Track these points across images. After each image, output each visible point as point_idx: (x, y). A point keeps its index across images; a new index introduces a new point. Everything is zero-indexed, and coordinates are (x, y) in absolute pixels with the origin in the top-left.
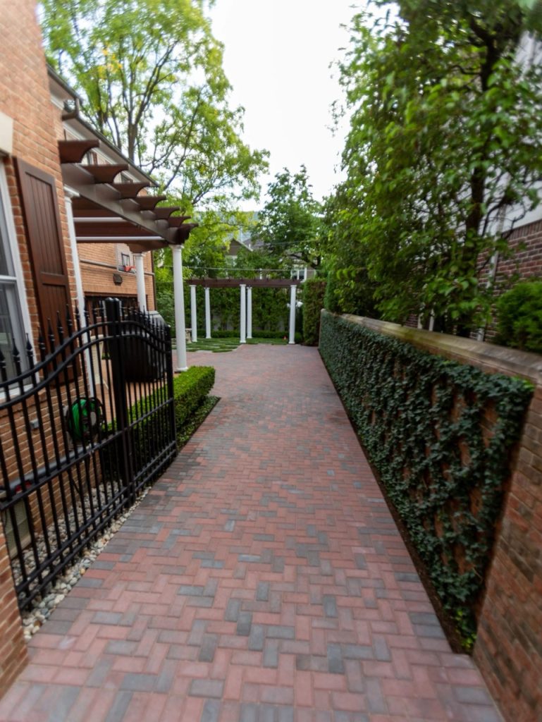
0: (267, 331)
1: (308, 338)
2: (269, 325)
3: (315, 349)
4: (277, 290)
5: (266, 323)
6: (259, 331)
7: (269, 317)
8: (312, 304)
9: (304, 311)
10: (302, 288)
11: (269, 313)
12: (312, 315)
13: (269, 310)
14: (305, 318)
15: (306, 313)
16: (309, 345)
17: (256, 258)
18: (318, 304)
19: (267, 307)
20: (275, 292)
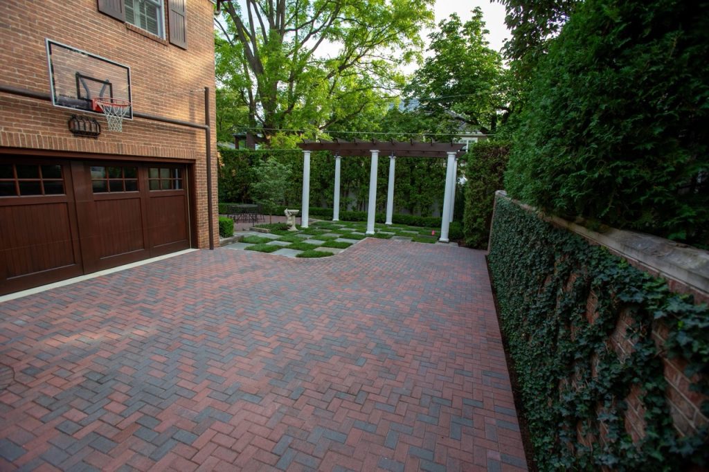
0: (417, 216)
1: (469, 235)
2: (418, 207)
3: (481, 254)
4: (432, 161)
5: (414, 204)
6: (405, 214)
7: (419, 196)
8: (480, 183)
9: (469, 191)
10: (466, 160)
11: (420, 192)
12: (479, 200)
13: (420, 187)
14: (468, 203)
15: (470, 195)
16: (471, 246)
17: (408, 121)
18: (491, 182)
19: (417, 183)
20: (429, 165)
